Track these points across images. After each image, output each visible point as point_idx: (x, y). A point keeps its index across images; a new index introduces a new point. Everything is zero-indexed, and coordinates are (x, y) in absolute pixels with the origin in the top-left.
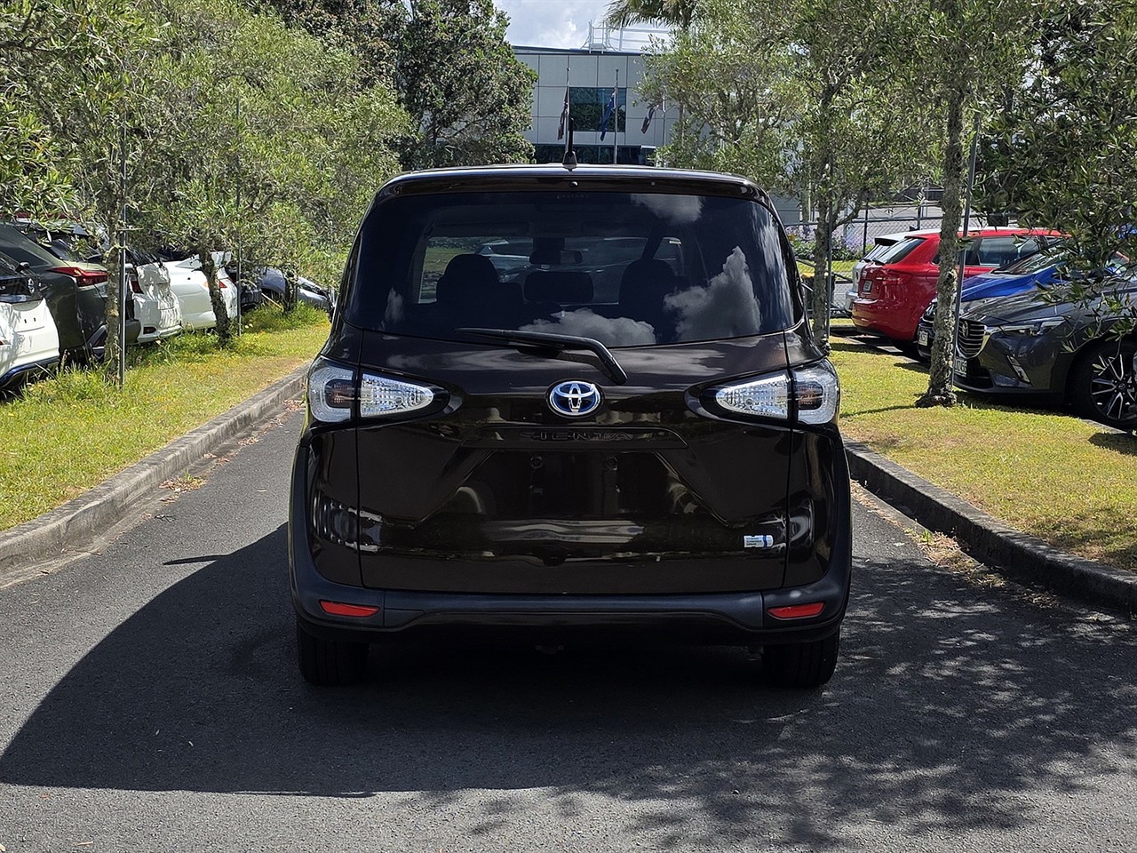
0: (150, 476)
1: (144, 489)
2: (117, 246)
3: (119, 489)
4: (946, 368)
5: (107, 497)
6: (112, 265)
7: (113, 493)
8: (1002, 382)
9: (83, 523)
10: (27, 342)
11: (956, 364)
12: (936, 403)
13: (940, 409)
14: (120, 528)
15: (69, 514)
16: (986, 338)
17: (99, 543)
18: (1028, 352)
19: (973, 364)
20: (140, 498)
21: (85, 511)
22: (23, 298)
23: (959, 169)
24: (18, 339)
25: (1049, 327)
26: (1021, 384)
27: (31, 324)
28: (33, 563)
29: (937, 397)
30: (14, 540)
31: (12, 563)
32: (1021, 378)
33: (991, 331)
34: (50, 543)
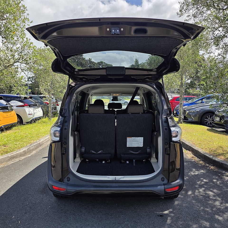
0: (49, 138)
1: (47, 140)
2: (50, 99)
3: (41, 141)
4: (181, 118)
5: (38, 143)
6: (50, 102)
7: (40, 142)
8: (190, 120)
9: (32, 148)
10: (36, 114)
11: (182, 117)
12: (180, 123)
13: (180, 124)
14: (40, 148)
15: (28, 147)
16: (187, 113)
17: (34, 152)
18: (194, 115)
19: (185, 117)
20: (46, 142)
21: (32, 146)
22: (36, 107)
23: (183, 86)
24: (34, 113)
25: (197, 111)
26: (193, 120)
27: (38, 111)
28: (19, 158)
29: (180, 122)
30: (14, 154)
31: (13, 158)
32: (193, 119)
33: (188, 111)
34: (23, 153)
